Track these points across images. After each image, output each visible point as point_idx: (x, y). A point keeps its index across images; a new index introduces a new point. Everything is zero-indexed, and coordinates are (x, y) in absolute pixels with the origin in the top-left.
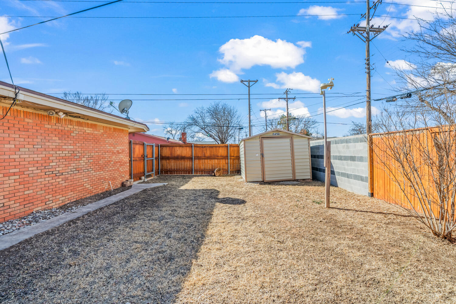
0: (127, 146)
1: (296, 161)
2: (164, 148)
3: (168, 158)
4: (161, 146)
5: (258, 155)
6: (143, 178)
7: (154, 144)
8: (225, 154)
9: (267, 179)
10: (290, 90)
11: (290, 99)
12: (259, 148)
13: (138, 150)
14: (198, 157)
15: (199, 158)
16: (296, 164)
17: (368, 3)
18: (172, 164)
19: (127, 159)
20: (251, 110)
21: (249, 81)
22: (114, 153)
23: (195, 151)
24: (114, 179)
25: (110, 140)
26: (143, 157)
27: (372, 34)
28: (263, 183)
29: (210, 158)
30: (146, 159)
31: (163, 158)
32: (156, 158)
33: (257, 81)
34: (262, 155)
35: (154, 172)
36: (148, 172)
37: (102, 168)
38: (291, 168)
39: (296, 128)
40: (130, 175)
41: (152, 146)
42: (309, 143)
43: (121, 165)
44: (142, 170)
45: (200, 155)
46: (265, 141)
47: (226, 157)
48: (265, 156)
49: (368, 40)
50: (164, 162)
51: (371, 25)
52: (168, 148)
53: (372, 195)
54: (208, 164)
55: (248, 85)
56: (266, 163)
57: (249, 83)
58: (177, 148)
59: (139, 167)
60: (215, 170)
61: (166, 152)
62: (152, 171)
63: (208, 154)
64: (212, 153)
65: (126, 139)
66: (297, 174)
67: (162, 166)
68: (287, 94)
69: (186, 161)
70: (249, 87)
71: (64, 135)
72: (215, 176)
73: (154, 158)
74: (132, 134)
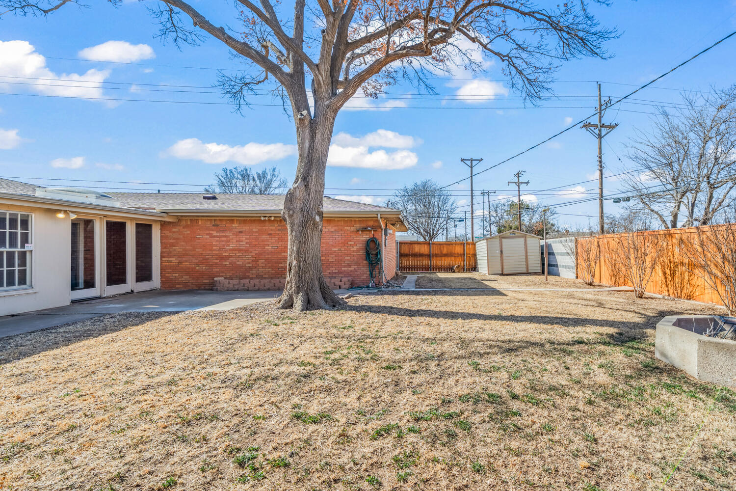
1: (529, 257)
2: (403, 246)
3: (408, 255)
4: (400, 244)
5: (498, 252)
8: (462, 252)
9: (505, 272)
10: (522, 173)
11: (522, 183)
12: (498, 246)
15: (436, 255)
16: (529, 260)
17: (600, 102)
20: (474, 197)
21: (472, 160)
23: (433, 248)
27: (604, 131)
28: (502, 274)
29: (446, 255)
31: (402, 255)
33: (482, 160)
34: (502, 252)
38: (525, 263)
39: (530, 220)
42: (539, 242)
45: (437, 253)
46: (504, 240)
47: (462, 255)
48: (504, 252)
49: (600, 137)
50: (404, 259)
51: (602, 123)
52: (407, 245)
53: (577, 277)
54: (446, 262)
55: (470, 165)
56: (504, 258)
57: (471, 163)
58: (415, 246)
60: (453, 267)
61: (406, 249)
63: (445, 251)
64: (449, 251)
66: (529, 268)
68: (519, 177)
69: (425, 258)
70: (471, 167)
72: (454, 272)
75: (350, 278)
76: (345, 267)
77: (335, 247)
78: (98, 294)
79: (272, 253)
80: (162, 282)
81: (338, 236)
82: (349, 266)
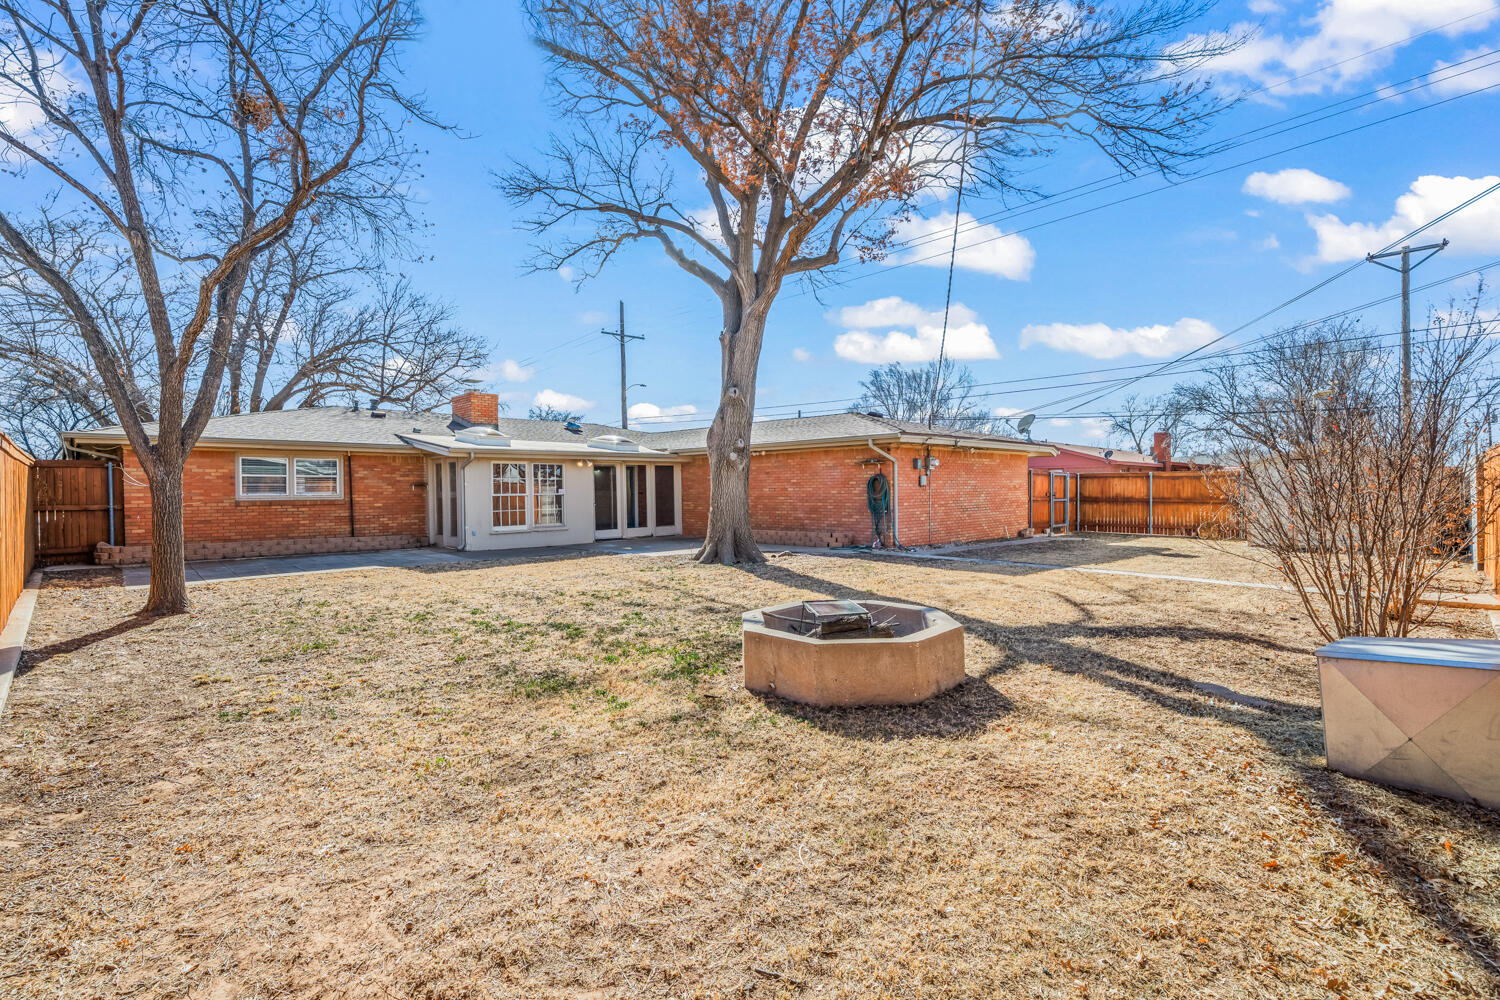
0: (1026, 479)
2: (1088, 481)
3: (1095, 500)
4: (1082, 477)
6: (1048, 530)
7: (1068, 474)
13: (1041, 484)
14: (1163, 498)
18: (1105, 513)
19: (1025, 498)
22: (1010, 489)
24: (1010, 524)
25: (1006, 472)
26: (1048, 497)
29: (1188, 501)
30: (1053, 500)
31: (1085, 500)
32: (1071, 500)
35: (1067, 524)
36: (1056, 523)
37: (997, 508)
40: (1029, 523)
41: (1065, 477)
43: (1018, 506)
44: (1045, 518)
45: (1166, 495)
50: (1088, 508)
52: (1096, 481)
58: (1116, 481)
59: (1042, 512)
60: (1198, 526)
61: (1092, 488)
62: (1064, 522)
64: (1198, 491)
65: (1024, 469)
67: (1083, 514)
69: (1135, 506)
70: (1405, 271)
71: (969, 469)
72: (1197, 538)
73: (1067, 499)
74: (1033, 462)
75: (850, 534)
76: (845, 517)
77: (833, 488)
78: (620, 536)
79: (770, 497)
80: (684, 528)
81: (836, 473)
82: (851, 516)
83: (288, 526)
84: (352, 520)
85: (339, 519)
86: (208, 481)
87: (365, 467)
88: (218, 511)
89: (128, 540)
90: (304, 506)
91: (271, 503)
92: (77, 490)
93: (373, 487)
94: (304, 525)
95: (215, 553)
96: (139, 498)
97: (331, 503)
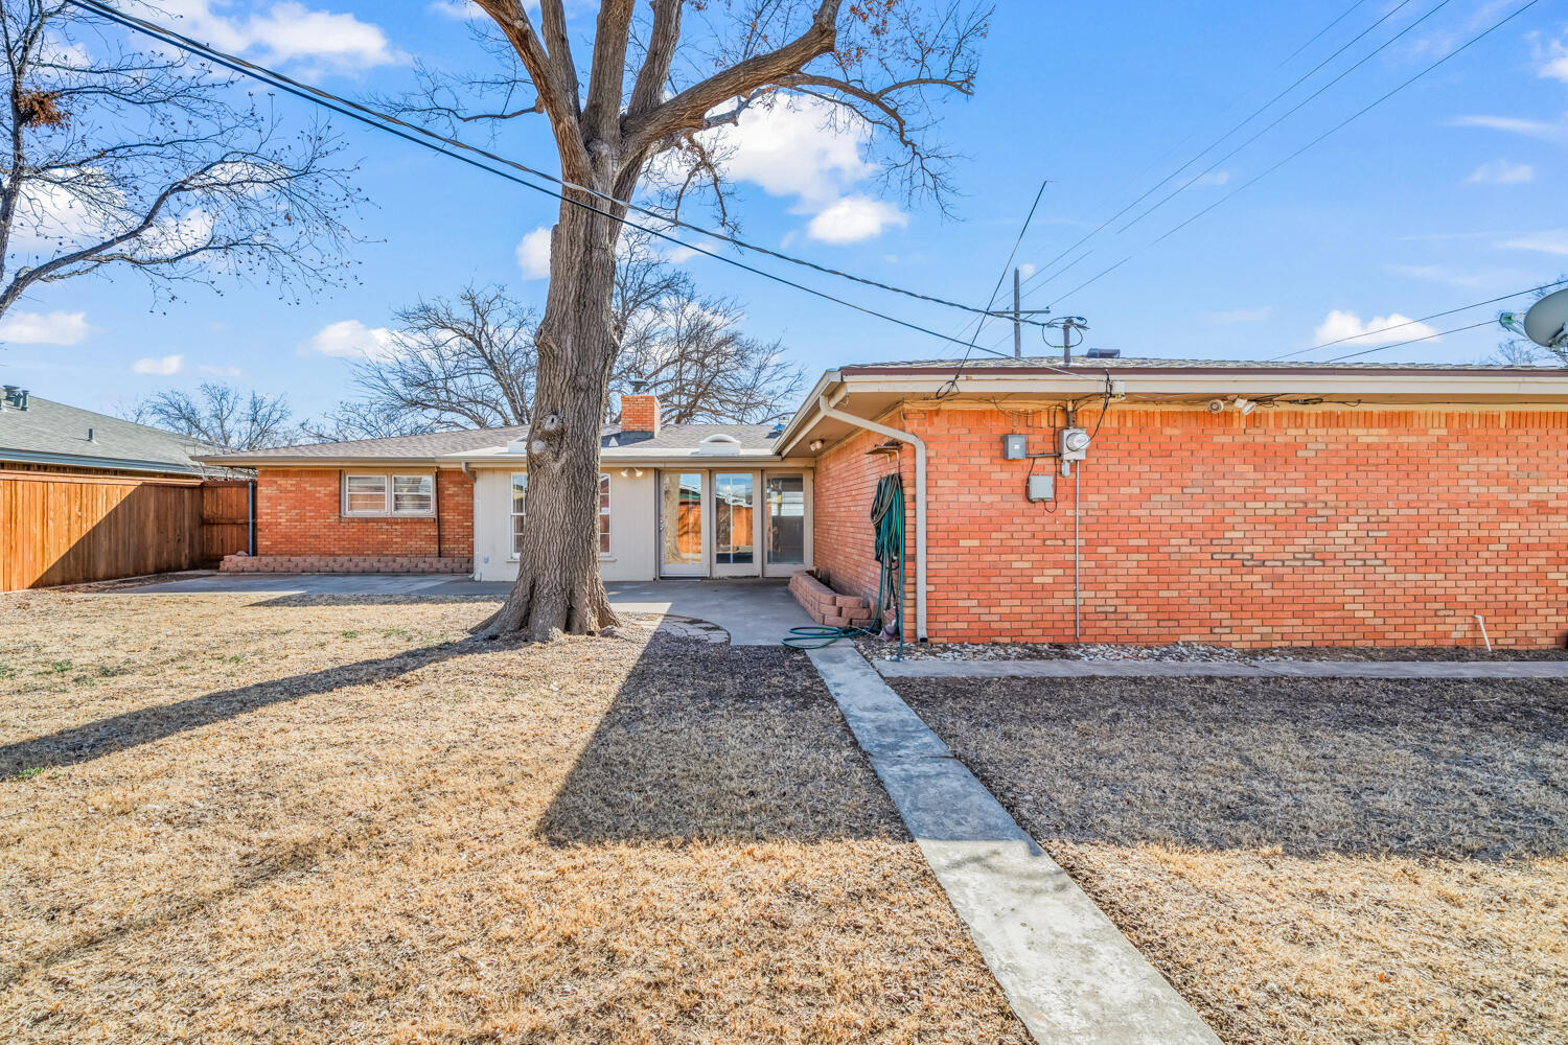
25: (1491, 463)
71: (1273, 458)
83: (383, 543)
84: (440, 539)
85: (429, 537)
86: (319, 498)
87: (455, 483)
88: (325, 527)
89: (259, 551)
90: (397, 523)
91: (367, 520)
92: (231, 506)
93: (463, 505)
94: (396, 543)
95: (297, 566)
96: (267, 514)
97: (420, 521)
